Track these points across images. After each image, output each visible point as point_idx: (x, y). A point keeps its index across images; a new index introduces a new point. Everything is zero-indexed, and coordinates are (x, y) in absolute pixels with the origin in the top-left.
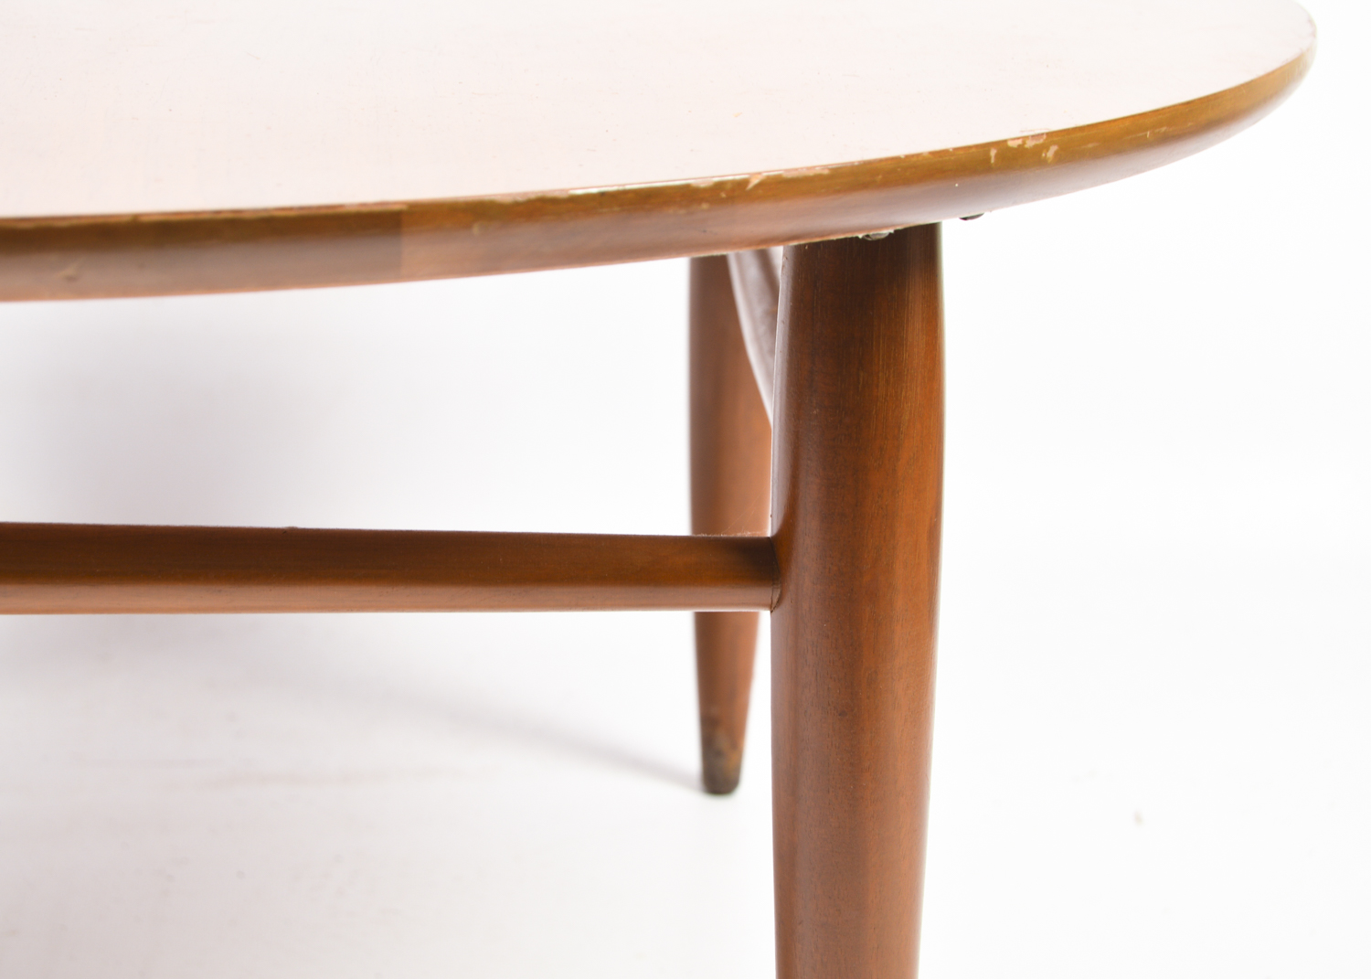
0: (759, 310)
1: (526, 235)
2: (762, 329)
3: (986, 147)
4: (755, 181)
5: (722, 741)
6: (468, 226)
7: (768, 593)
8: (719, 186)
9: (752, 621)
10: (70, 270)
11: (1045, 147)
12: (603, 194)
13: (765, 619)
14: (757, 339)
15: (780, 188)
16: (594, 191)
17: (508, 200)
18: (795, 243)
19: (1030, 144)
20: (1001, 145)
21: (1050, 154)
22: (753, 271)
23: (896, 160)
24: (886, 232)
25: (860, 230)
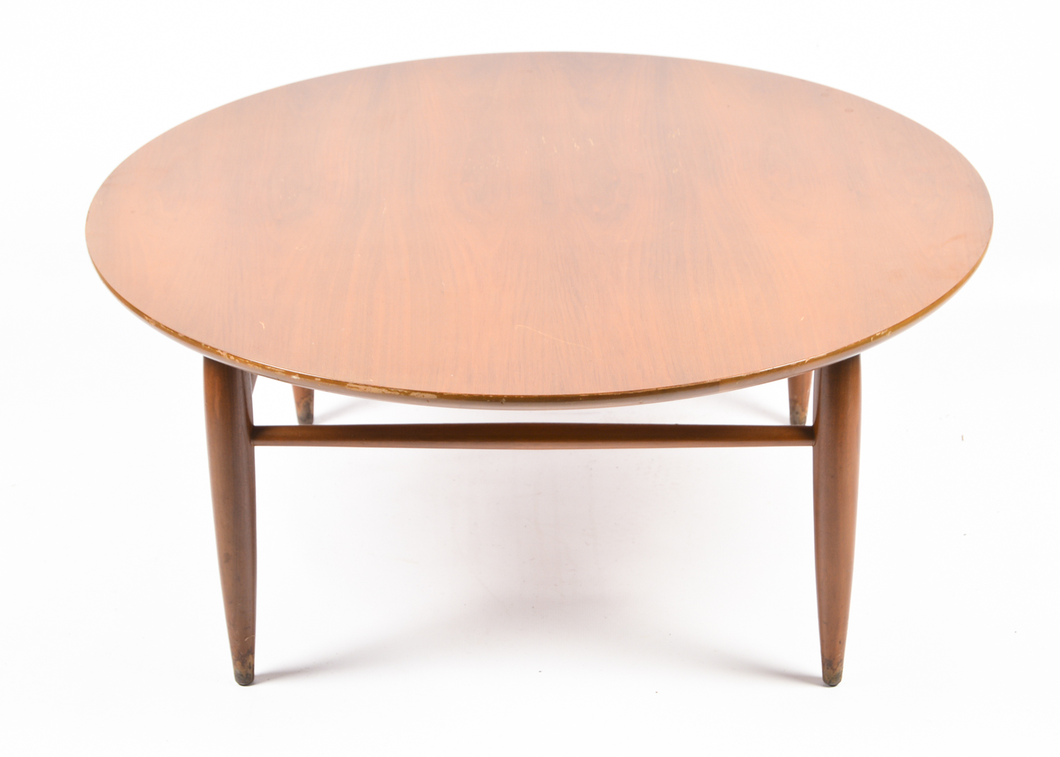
5: (798, 408)
11: (887, 333)
19: (882, 333)
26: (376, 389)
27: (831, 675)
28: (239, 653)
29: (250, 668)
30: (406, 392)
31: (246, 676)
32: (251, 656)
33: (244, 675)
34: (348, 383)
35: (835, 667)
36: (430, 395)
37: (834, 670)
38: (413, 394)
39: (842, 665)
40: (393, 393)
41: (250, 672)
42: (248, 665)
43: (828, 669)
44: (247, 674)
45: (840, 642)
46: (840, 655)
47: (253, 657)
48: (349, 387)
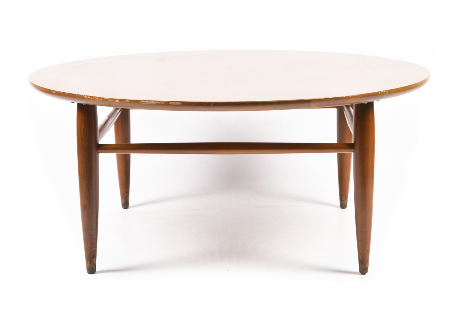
0: (350, 119)
1: (324, 103)
2: (350, 122)
3: (379, 92)
4: (350, 96)
5: (344, 199)
6: (318, 101)
7: (353, 150)
8: (346, 97)
9: (350, 155)
10: (275, 107)
11: (386, 92)
12: (333, 98)
13: (352, 153)
14: (349, 123)
15: (353, 97)
16: (332, 97)
17: (322, 98)
18: (355, 104)
19: (384, 92)
20: (381, 92)
21: (387, 93)
22: (348, 114)
23: (367, 94)
24: (367, 102)
25: (363, 102)
26: (154, 102)
27: (363, 269)
28: (89, 257)
29: (94, 265)
30: (167, 102)
31: (92, 270)
32: (94, 259)
33: (91, 268)
34: (141, 100)
35: (365, 264)
36: (179, 103)
37: (365, 265)
38: (170, 103)
39: (368, 263)
40: (161, 103)
41: (94, 267)
42: (93, 263)
43: (362, 265)
44: (92, 268)
45: (367, 251)
46: (367, 258)
47: (96, 260)
48: (141, 102)
